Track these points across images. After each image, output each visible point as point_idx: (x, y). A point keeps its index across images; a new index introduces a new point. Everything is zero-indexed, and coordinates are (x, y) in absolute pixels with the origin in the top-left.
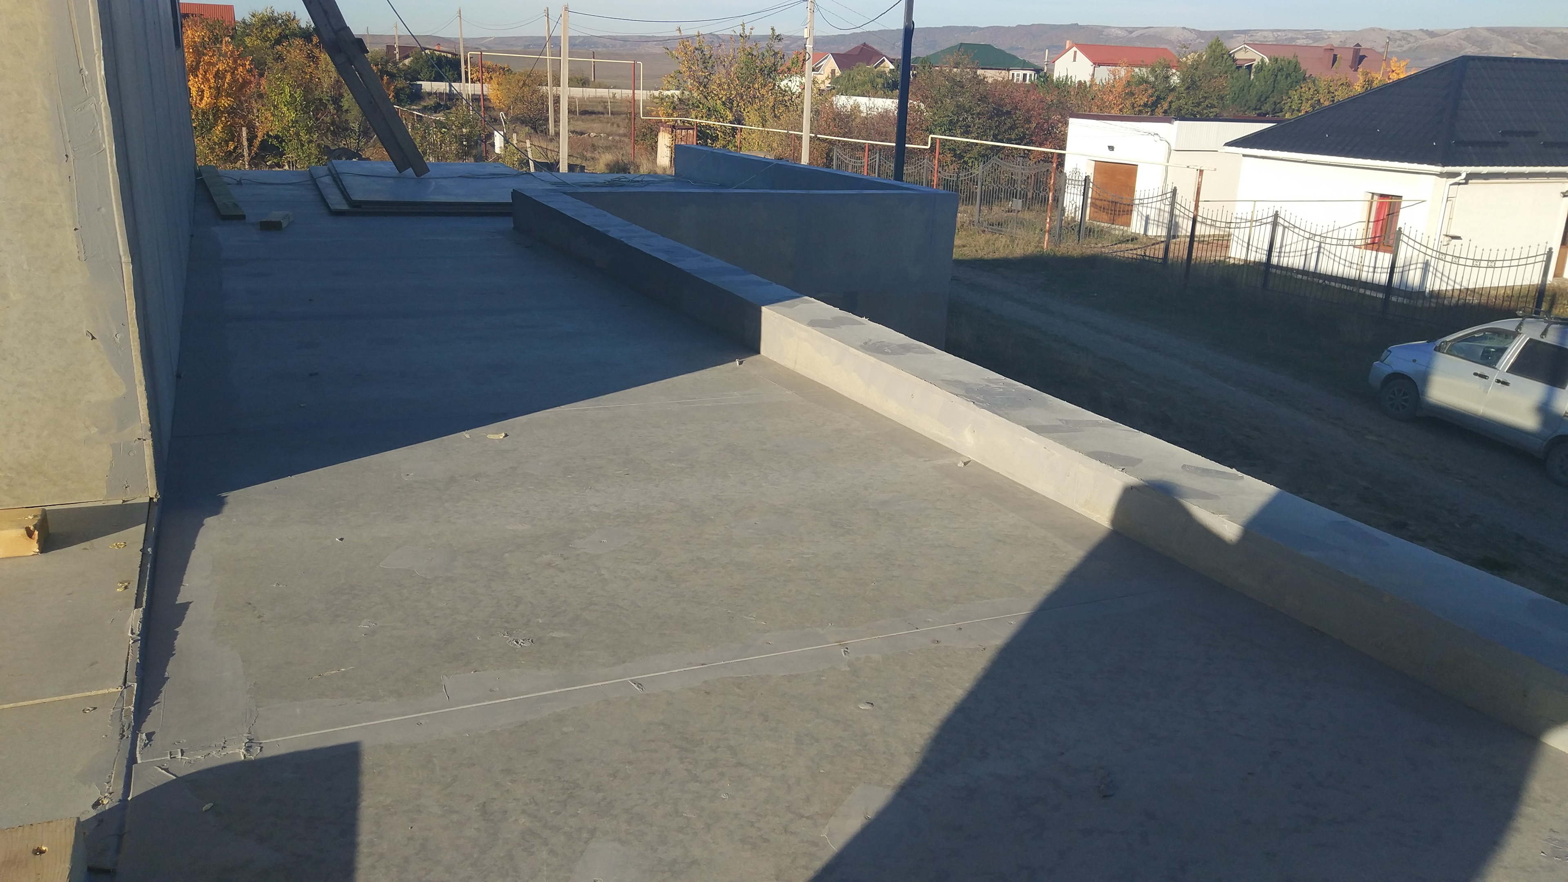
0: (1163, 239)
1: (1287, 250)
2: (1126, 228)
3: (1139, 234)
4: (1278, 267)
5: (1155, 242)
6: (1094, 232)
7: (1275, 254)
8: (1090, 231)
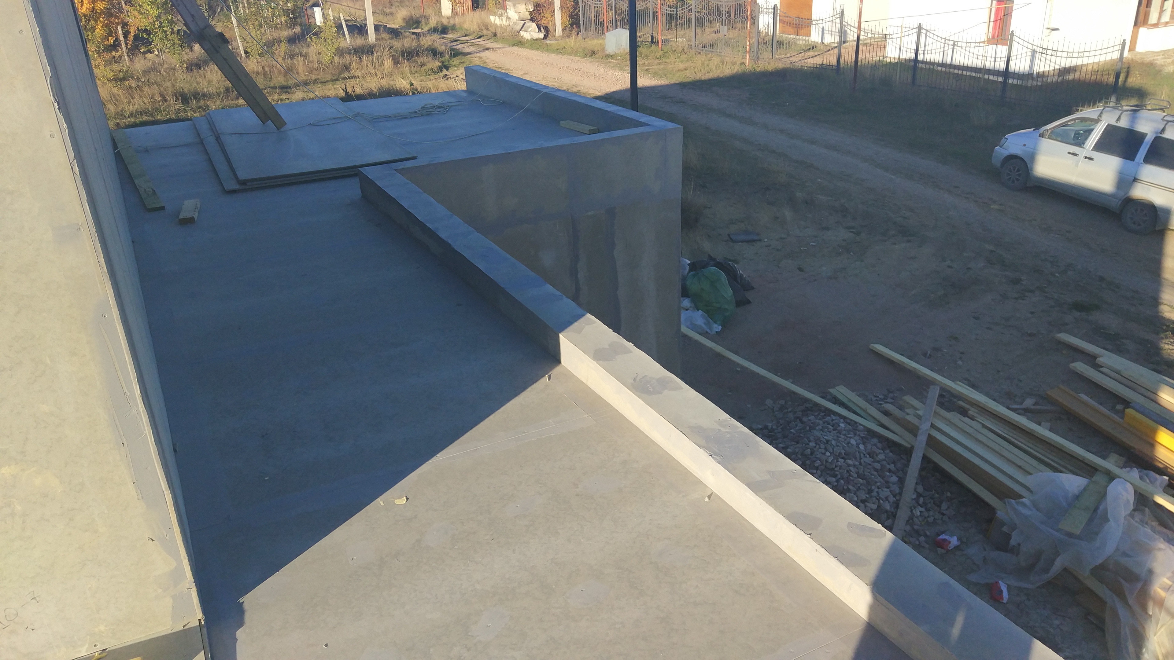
0: (836, 45)
1: (930, 48)
2: (807, 38)
3: (818, 42)
4: (923, 62)
5: (829, 49)
6: (783, 45)
7: (920, 52)
8: (780, 43)
